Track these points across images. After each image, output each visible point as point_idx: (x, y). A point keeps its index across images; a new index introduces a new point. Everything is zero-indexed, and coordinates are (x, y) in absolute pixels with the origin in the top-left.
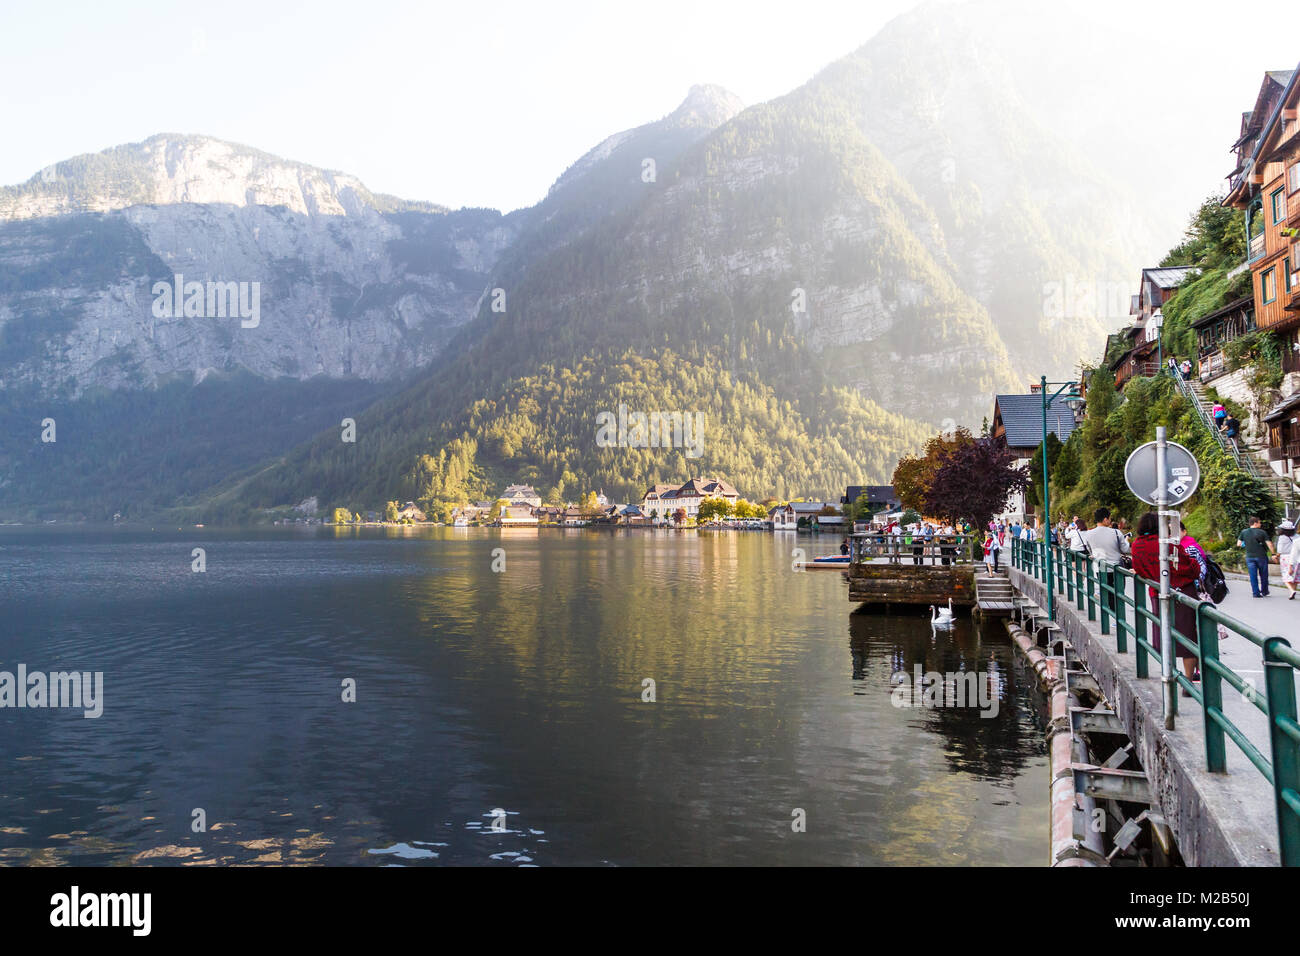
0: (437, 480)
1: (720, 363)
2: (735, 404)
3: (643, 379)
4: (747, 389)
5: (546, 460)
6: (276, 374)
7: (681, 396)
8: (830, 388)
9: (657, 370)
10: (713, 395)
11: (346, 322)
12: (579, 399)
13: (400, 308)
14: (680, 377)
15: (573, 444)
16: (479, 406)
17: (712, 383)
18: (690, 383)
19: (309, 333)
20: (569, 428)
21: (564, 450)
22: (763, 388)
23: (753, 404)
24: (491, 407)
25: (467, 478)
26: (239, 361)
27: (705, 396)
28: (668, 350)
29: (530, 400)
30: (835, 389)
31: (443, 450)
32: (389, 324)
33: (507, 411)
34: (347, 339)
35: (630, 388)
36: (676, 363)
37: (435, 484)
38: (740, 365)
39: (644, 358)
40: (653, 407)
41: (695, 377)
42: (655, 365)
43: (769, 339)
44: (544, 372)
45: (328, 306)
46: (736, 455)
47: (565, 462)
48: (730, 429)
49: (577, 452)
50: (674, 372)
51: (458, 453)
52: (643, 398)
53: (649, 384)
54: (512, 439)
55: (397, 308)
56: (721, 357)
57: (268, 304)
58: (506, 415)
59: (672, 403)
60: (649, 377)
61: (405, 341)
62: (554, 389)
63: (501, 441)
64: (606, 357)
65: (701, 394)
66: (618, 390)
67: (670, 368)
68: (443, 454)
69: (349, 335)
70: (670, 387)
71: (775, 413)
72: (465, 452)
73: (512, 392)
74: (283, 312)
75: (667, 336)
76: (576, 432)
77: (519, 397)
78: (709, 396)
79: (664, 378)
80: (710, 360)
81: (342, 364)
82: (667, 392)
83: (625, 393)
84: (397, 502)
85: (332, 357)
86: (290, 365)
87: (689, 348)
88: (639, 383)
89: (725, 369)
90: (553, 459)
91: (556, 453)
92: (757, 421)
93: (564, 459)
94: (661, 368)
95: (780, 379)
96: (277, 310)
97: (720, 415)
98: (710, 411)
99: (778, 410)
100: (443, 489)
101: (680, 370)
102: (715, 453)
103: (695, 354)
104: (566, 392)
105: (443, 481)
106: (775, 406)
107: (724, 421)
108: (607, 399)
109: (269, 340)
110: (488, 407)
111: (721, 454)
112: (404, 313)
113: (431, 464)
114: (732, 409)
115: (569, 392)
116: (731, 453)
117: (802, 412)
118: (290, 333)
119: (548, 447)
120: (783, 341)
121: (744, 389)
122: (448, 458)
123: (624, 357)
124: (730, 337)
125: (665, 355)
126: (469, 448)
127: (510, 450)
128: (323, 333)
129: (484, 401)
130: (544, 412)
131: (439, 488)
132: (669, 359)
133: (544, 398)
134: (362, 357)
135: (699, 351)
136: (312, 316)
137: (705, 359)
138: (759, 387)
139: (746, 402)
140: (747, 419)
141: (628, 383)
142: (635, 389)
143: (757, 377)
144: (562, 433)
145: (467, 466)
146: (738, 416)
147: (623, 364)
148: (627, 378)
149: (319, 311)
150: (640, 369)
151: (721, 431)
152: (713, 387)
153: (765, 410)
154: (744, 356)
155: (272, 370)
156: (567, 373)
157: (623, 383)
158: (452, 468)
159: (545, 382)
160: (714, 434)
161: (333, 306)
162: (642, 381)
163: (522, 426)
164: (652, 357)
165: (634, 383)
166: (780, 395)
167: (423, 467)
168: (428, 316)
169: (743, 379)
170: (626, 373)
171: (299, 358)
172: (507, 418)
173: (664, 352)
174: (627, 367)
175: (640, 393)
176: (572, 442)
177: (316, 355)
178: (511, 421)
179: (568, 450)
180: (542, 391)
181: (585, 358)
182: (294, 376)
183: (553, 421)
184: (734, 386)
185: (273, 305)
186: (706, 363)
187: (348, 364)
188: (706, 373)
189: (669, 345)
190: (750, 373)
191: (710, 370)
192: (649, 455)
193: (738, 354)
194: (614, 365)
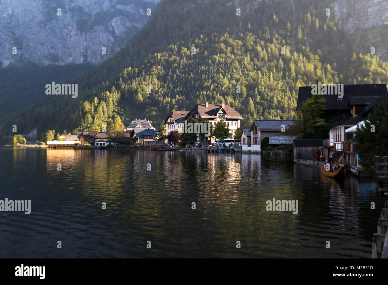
0: (89, 116)
1: (284, 41)
2: (292, 66)
3: (232, 52)
4: (301, 57)
5: (163, 103)
6: (46, 63)
7: (256, 62)
8: (358, 55)
9: (242, 46)
10: (278, 61)
11: (84, 33)
12: (190, 65)
13: (113, 24)
14: (257, 50)
15: (181, 93)
16: (128, 71)
17: (278, 53)
18: (263, 54)
19: (65, 39)
20: (181, 84)
21: (175, 97)
22: (312, 56)
23: (304, 66)
24: (134, 71)
25: (111, 116)
26: (27, 56)
27: (273, 61)
28: (251, 34)
29: (159, 67)
30: (361, 56)
31: (96, 98)
32: (107, 34)
33: (143, 74)
34: (85, 43)
35: (222, 58)
36: (255, 42)
37: (88, 119)
38: (297, 42)
39: (235, 39)
40: (236, 69)
41: (267, 50)
42: (240, 43)
43: (317, 25)
44: (171, 50)
45: (75, 25)
46: (289, 98)
47: (174, 105)
48: (288, 83)
49: (184, 98)
50: (253, 47)
51: (106, 100)
52: (231, 64)
53: (235, 55)
54: (143, 90)
55: (111, 25)
56: (285, 37)
57: (42, 25)
58: (142, 76)
59: (250, 66)
60: (236, 51)
61: (116, 43)
62: (175, 60)
63: (136, 92)
64: (210, 40)
65: (270, 60)
66: (215, 59)
67: (251, 45)
68: (96, 100)
69: (86, 40)
70: (249, 56)
71: (319, 72)
72: (111, 99)
73: (149, 62)
74: (50, 29)
75: (250, 25)
76: (185, 86)
77: (152, 65)
78: (275, 61)
79: (246, 51)
80: (277, 39)
81: (82, 57)
82: (247, 59)
83: (219, 61)
84: (54, 131)
85: (77, 53)
86: (54, 58)
87: (264, 32)
88: (229, 55)
89: (287, 44)
90: (167, 102)
91: (169, 99)
92: (307, 77)
93: (174, 102)
94: (244, 45)
95: (324, 50)
96: (47, 28)
97: (281, 73)
98: (275, 71)
99: (322, 69)
100: (93, 123)
101: (256, 46)
102: (275, 98)
103: (268, 36)
104: (182, 61)
105: (93, 118)
106: (319, 67)
107: (284, 77)
108: (208, 65)
109: (43, 44)
110: (132, 72)
111: (280, 98)
112: (115, 27)
113: (87, 106)
114: (290, 69)
115: (184, 61)
116: (286, 97)
117: (338, 71)
118: (54, 40)
119: (165, 95)
120: (327, 26)
121: (299, 57)
122: (99, 103)
123: (221, 39)
124: (292, 25)
125: (248, 37)
126: (114, 96)
127: (140, 97)
128: (72, 40)
129: (130, 68)
130: (167, 74)
131: (90, 122)
132: (250, 39)
133: (168, 65)
134: (93, 52)
135: (270, 34)
136: (66, 31)
137: (274, 39)
138: (310, 56)
139: (300, 65)
140: (300, 76)
141: (222, 55)
142: (226, 58)
143: (308, 50)
144: (176, 87)
145: (111, 108)
146: (294, 74)
147: (220, 43)
148: (221, 52)
149: (70, 28)
150: (231, 46)
151: (281, 84)
152: (278, 56)
153: (312, 70)
154: (300, 36)
155: (45, 61)
156: (184, 50)
157: (219, 55)
158: (100, 109)
159: (170, 56)
160: (276, 85)
161: (77, 25)
162: (231, 53)
163: (151, 83)
164: (240, 38)
165: (226, 55)
166: (323, 61)
167: (83, 109)
168: (129, 28)
169: (299, 51)
170: (221, 49)
171: (59, 54)
172: (142, 78)
173: (247, 35)
174: (223, 45)
175: (229, 61)
176: (181, 92)
177: (68, 52)
178: (144, 80)
179: (177, 97)
180: (167, 61)
181: (197, 41)
182: (57, 64)
183: (172, 79)
184: (292, 55)
185: (45, 25)
186: (275, 41)
187: (85, 56)
188: (274, 48)
189: (251, 31)
190: (303, 47)
191: (277, 46)
192: (230, 99)
193: (296, 35)
194: (215, 45)
